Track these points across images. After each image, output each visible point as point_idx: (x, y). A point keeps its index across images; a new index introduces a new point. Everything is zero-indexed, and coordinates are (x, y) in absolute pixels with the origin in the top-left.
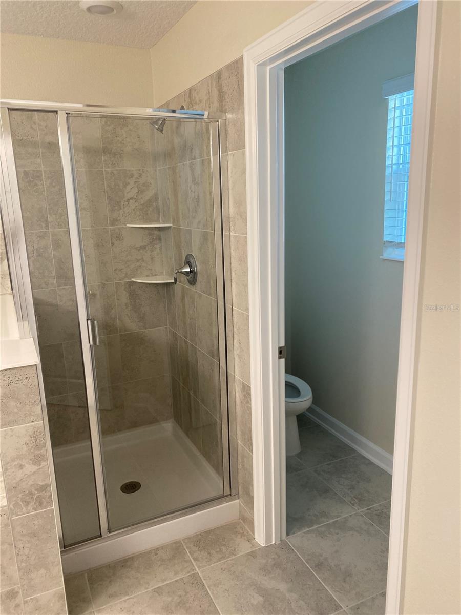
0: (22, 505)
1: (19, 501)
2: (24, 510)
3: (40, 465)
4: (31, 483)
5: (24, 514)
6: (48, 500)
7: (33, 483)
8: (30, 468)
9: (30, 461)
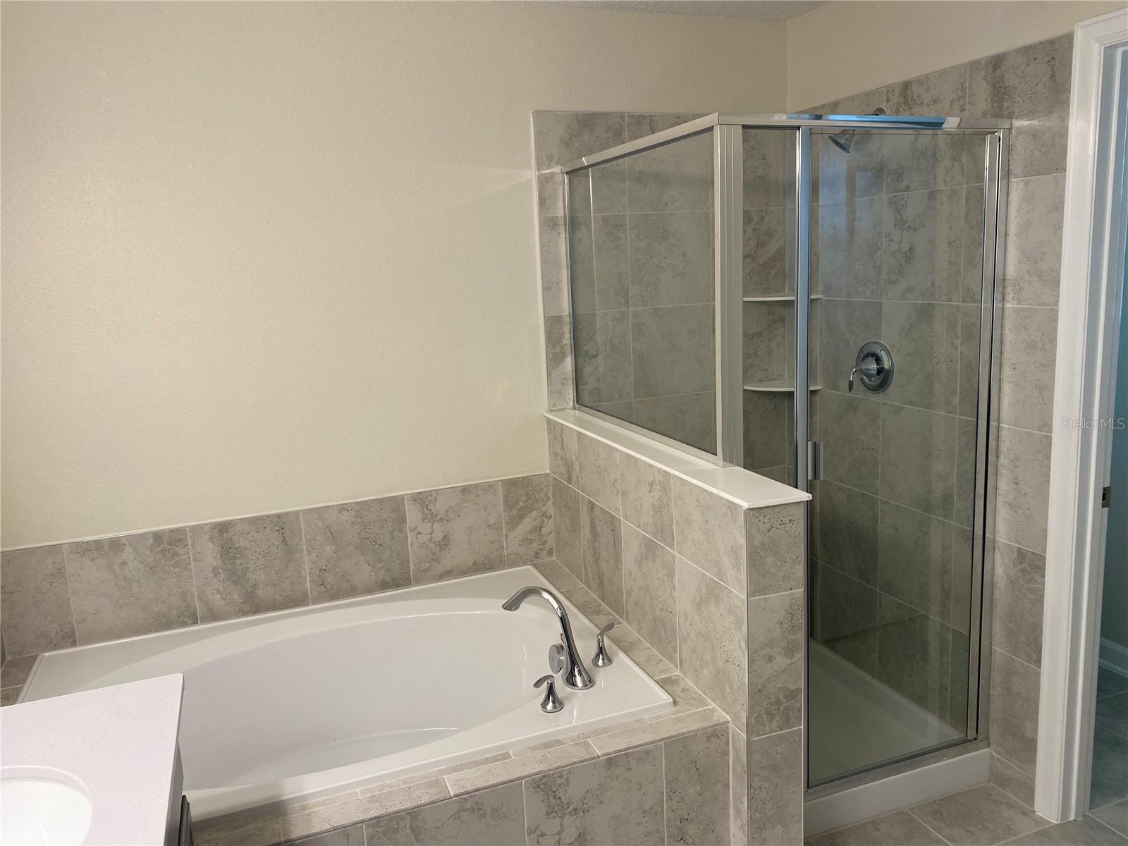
0: (766, 719)
1: (762, 713)
2: (767, 728)
3: (793, 657)
4: (779, 685)
5: (766, 734)
6: (797, 714)
7: (781, 686)
8: (781, 662)
9: (782, 651)
